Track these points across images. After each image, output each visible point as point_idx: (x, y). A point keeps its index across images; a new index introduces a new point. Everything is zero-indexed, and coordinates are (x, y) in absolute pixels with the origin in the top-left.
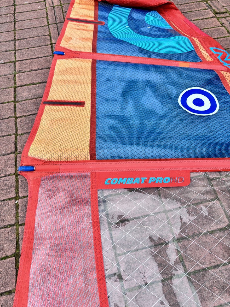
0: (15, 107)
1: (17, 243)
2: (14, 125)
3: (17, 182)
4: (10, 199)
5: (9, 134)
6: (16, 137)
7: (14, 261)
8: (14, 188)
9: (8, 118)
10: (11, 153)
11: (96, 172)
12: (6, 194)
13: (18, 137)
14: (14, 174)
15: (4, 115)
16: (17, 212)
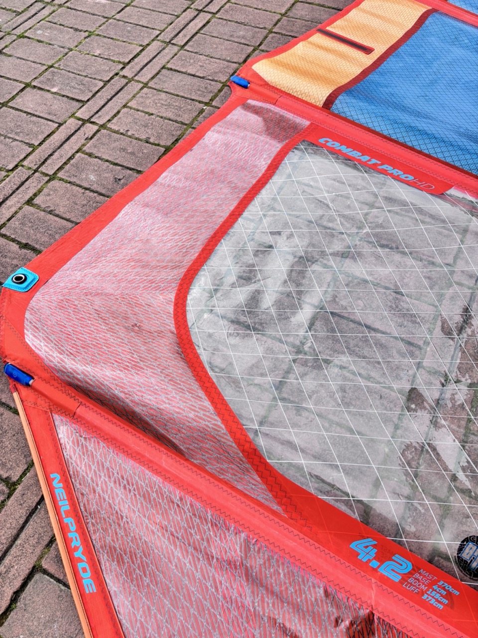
0: (279, 21)
1: (177, 140)
2: (262, 37)
3: (220, 91)
4: (200, 102)
5: (250, 44)
6: (254, 50)
7: (163, 152)
8: (212, 95)
9: (262, 28)
10: (235, 63)
11: (319, 125)
12: (200, 96)
13: (257, 52)
14: (222, 83)
15: (259, 24)
16: (198, 116)
